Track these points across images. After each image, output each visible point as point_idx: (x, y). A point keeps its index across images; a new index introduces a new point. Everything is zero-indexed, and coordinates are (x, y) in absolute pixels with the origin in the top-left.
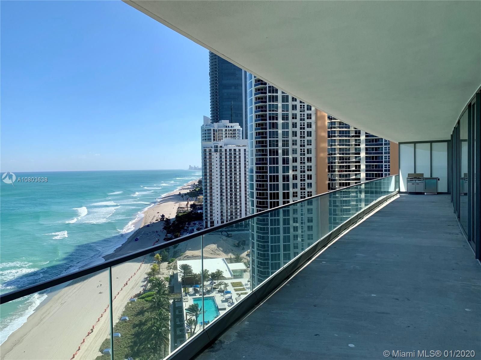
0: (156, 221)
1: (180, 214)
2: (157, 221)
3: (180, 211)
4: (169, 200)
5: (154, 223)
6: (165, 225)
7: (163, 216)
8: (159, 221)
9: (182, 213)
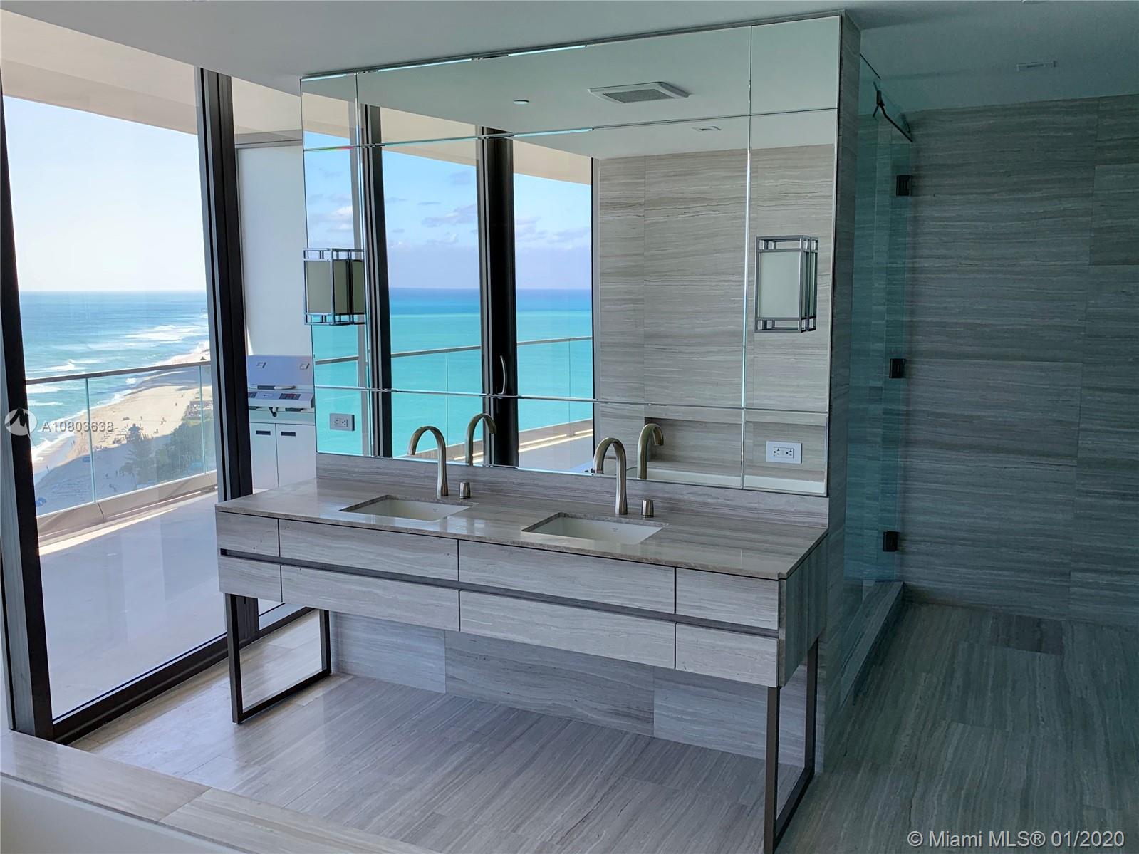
0: (114, 443)
1: (192, 423)
2: (116, 445)
3: (196, 413)
4: (165, 381)
5: (106, 449)
6: (134, 457)
7: (135, 429)
8: (123, 442)
9: (199, 418)
